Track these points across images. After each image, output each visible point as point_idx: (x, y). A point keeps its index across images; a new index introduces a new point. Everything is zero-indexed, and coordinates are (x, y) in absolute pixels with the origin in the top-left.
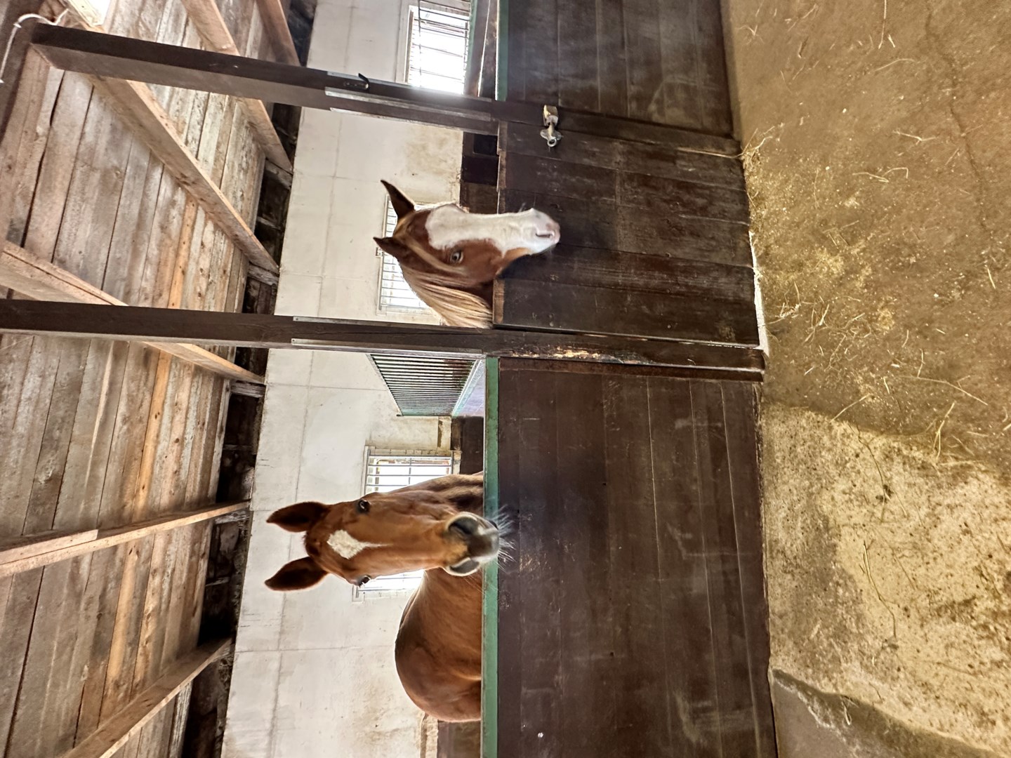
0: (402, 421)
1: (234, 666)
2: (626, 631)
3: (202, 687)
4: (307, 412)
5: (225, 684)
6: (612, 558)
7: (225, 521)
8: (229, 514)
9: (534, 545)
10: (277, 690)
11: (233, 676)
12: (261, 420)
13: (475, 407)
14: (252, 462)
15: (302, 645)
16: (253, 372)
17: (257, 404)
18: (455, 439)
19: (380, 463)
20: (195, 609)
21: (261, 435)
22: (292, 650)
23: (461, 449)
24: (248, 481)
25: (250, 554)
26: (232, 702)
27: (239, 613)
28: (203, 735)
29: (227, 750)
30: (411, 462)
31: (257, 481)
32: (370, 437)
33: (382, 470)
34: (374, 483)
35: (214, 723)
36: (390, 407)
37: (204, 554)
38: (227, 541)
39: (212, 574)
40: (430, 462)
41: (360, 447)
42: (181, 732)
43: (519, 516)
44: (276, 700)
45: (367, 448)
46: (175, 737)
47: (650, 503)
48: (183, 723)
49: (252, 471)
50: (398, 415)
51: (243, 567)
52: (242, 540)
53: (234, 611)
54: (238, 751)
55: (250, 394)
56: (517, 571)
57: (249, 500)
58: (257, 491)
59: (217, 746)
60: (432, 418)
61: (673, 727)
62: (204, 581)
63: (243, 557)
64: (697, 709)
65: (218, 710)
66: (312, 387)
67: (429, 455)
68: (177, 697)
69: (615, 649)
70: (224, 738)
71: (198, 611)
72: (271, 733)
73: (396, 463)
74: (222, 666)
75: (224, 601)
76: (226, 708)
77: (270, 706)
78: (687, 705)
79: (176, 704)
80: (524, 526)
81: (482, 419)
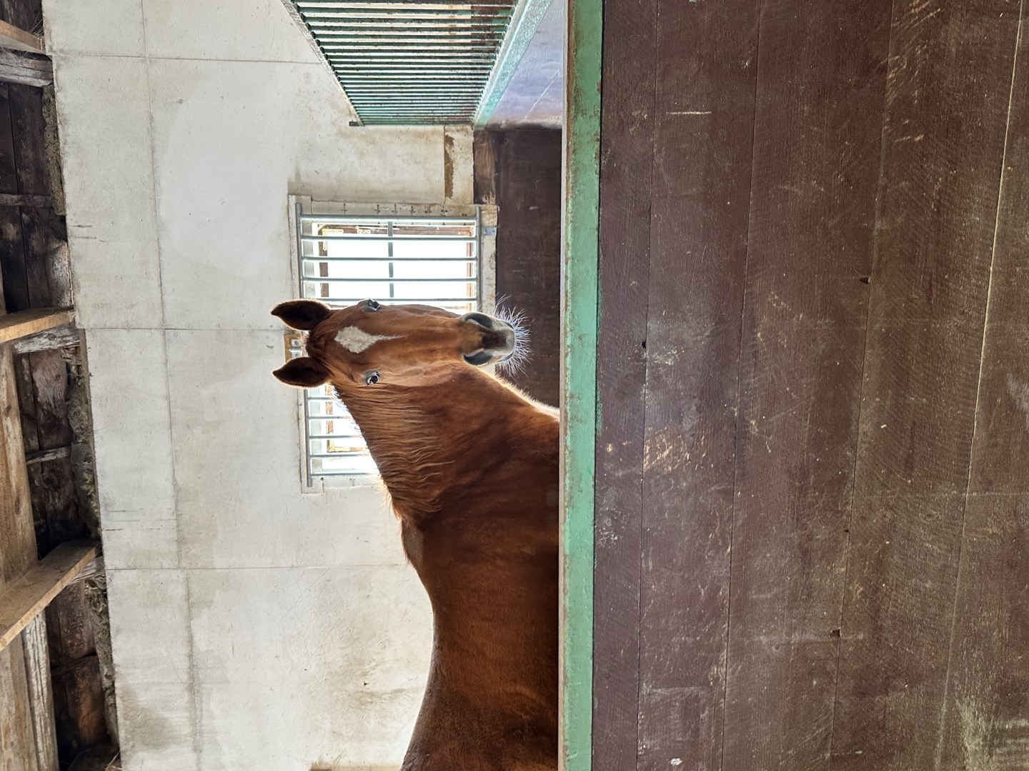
0: (363, 137)
1: (109, 591)
3: (63, 620)
4: (152, 119)
5: (100, 616)
7: (34, 347)
8: (39, 335)
9: (679, 417)
10: (189, 628)
11: (110, 604)
12: (56, 138)
13: (527, 98)
14: (58, 229)
15: (219, 562)
16: (16, 23)
17: (42, 103)
18: (483, 178)
19: (327, 233)
20: (18, 500)
21: (65, 172)
22: (204, 568)
23: (498, 202)
24: (60, 270)
25: (95, 409)
26: (118, 642)
27: (98, 507)
28: (82, 684)
29: (126, 707)
30: (390, 230)
31: (79, 269)
32: (298, 175)
33: (333, 248)
34: (317, 274)
35: (96, 669)
36: (333, 105)
38: (47, 384)
39: (34, 443)
40: (433, 230)
41: (278, 202)
42: (44, 682)
43: (646, 355)
44: (191, 641)
45: (293, 198)
46: (36, 688)
48: (44, 671)
49: (64, 248)
50: (352, 124)
51: (88, 430)
52: (75, 383)
53: (90, 505)
54: (143, 709)
55: (22, 79)
56: (636, 470)
57: (71, 308)
58: (83, 291)
59: (110, 700)
60: (429, 128)
61: (945, 758)
62: (21, 454)
63: (84, 413)
64: (1004, 730)
65: (98, 651)
66: (153, 60)
67: (427, 215)
68: (23, 633)
69: (843, 623)
70: (117, 691)
71: (25, 505)
72: (193, 687)
73: (360, 234)
74: (89, 590)
75: (68, 488)
76: (111, 651)
77: (181, 650)
78: (982, 723)
79: (24, 644)
80: (657, 378)
81: (559, 132)
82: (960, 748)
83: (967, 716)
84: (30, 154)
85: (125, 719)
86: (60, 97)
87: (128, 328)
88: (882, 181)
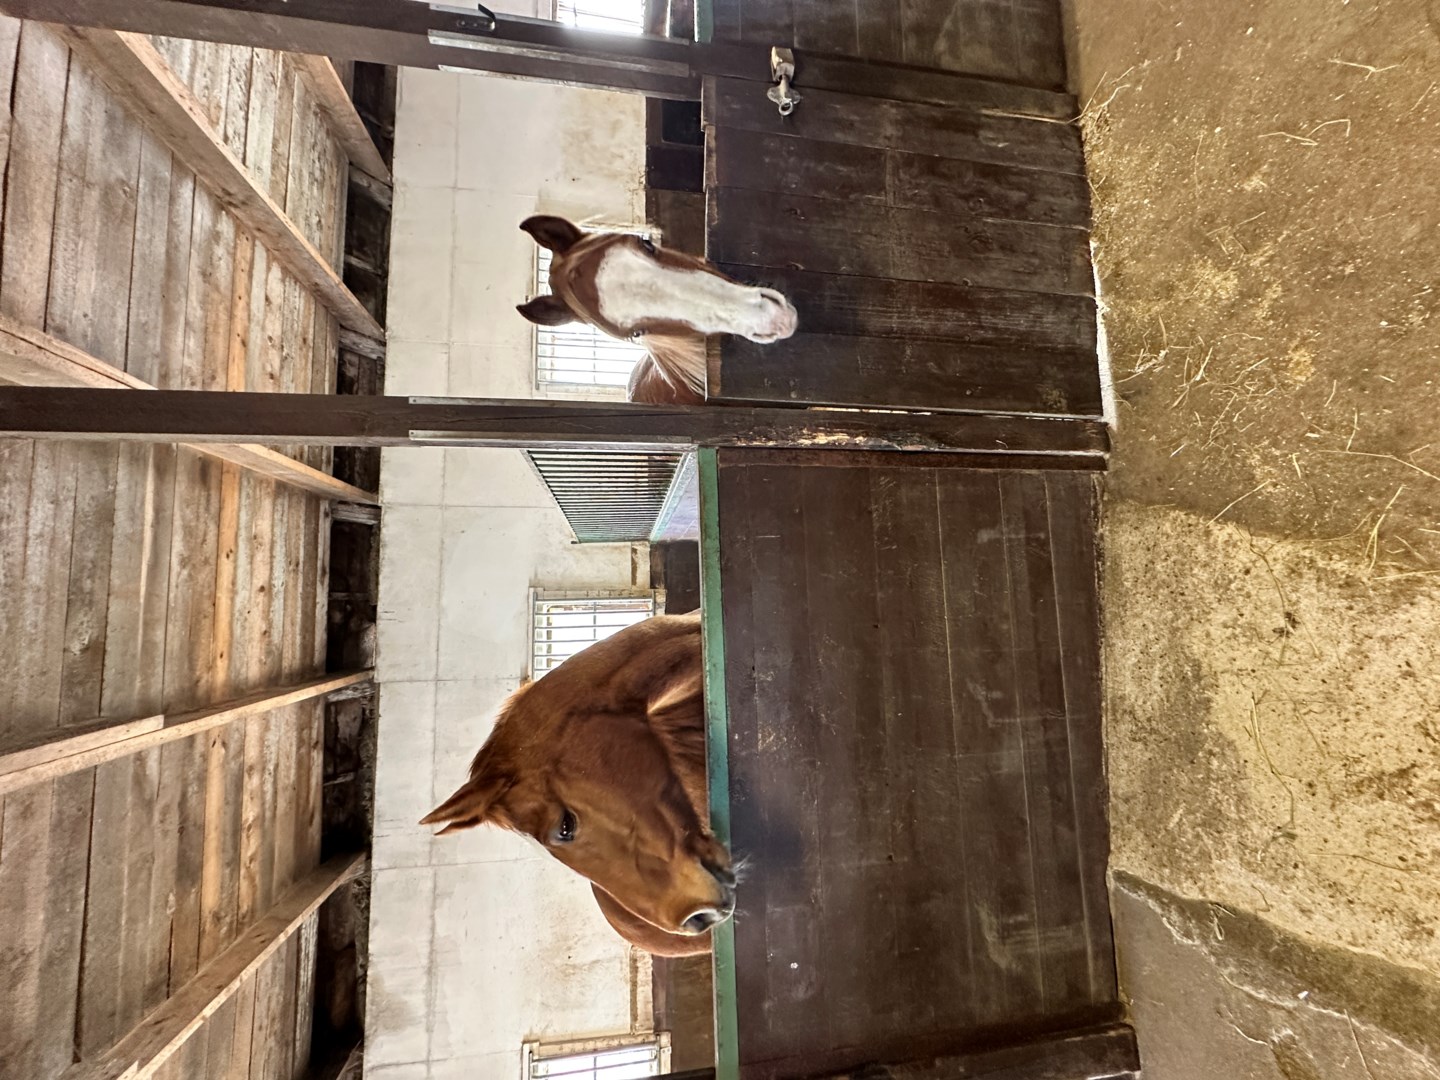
0: (579, 550)
1: (372, 889)
2: (909, 827)
3: (331, 916)
4: (443, 542)
5: (362, 911)
6: (889, 730)
7: (342, 697)
8: (346, 688)
9: (778, 714)
10: (432, 917)
11: (372, 900)
12: (378, 555)
13: (683, 526)
14: (372, 617)
15: (461, 859)
16: (361, 487)
17: (371, 534)
18: (656, 573)
19: (553, 611)
20: (312, 816)
21: (381, 578)
22: (449, 864)
23: (666, 588)
24: (369, 641)
25: (380, 741)
26: (375, 934)
27: (372, 819)
28: (339, 975)
29: (374, 994)
30: (595, 608)
31: (382, 641)
32: (536, 575)
33: (556, 621)
34: (544, 638)
35: (353, 960)
36: (561, 530)
37: (317, 743)
38: (347, 724)
39: (330, 770)
40: (611, 607)
41: (523, 590)
42: (310, 973)
43: (755, 675)
44: (433, 929)
45: (532, 590)
46: (303, 979)
47: (943, 651)
48: (311, 962)
49: (373, 627)
50: (573, 543)
51: (373, 758)
52: (368, 723)
53: (366, 817)
54: (388, 994)
55: (360, 520)
56: (754, 750)
57: (372, 668)
58: (382, 656)
59: (360, 989)
60: (622, 544)
61: (975, 950)
62: (320, 779)
63: (371, 745)
64: (1008, 925)
65: (357, 944)
66: (447, 507)
67: (620, 596)
68: (299, 929)
69: (894, 851)
70: (368, 979)
71: (317, 819)
72: (430, 971)
73: (575, 610)
74: (355, 889)
75: (350, 805)
76: (367, 941)
77: (425, 937)
78: (994, 920)
79: (299, 938)
80: (762, 689)
81: (697, 543)
82: (983, 940)
83: (984, 915)
84: (358, 566)
85: (372, 1004)
86: (384, 531)
87: (411, 680)
88: (878, 570)
